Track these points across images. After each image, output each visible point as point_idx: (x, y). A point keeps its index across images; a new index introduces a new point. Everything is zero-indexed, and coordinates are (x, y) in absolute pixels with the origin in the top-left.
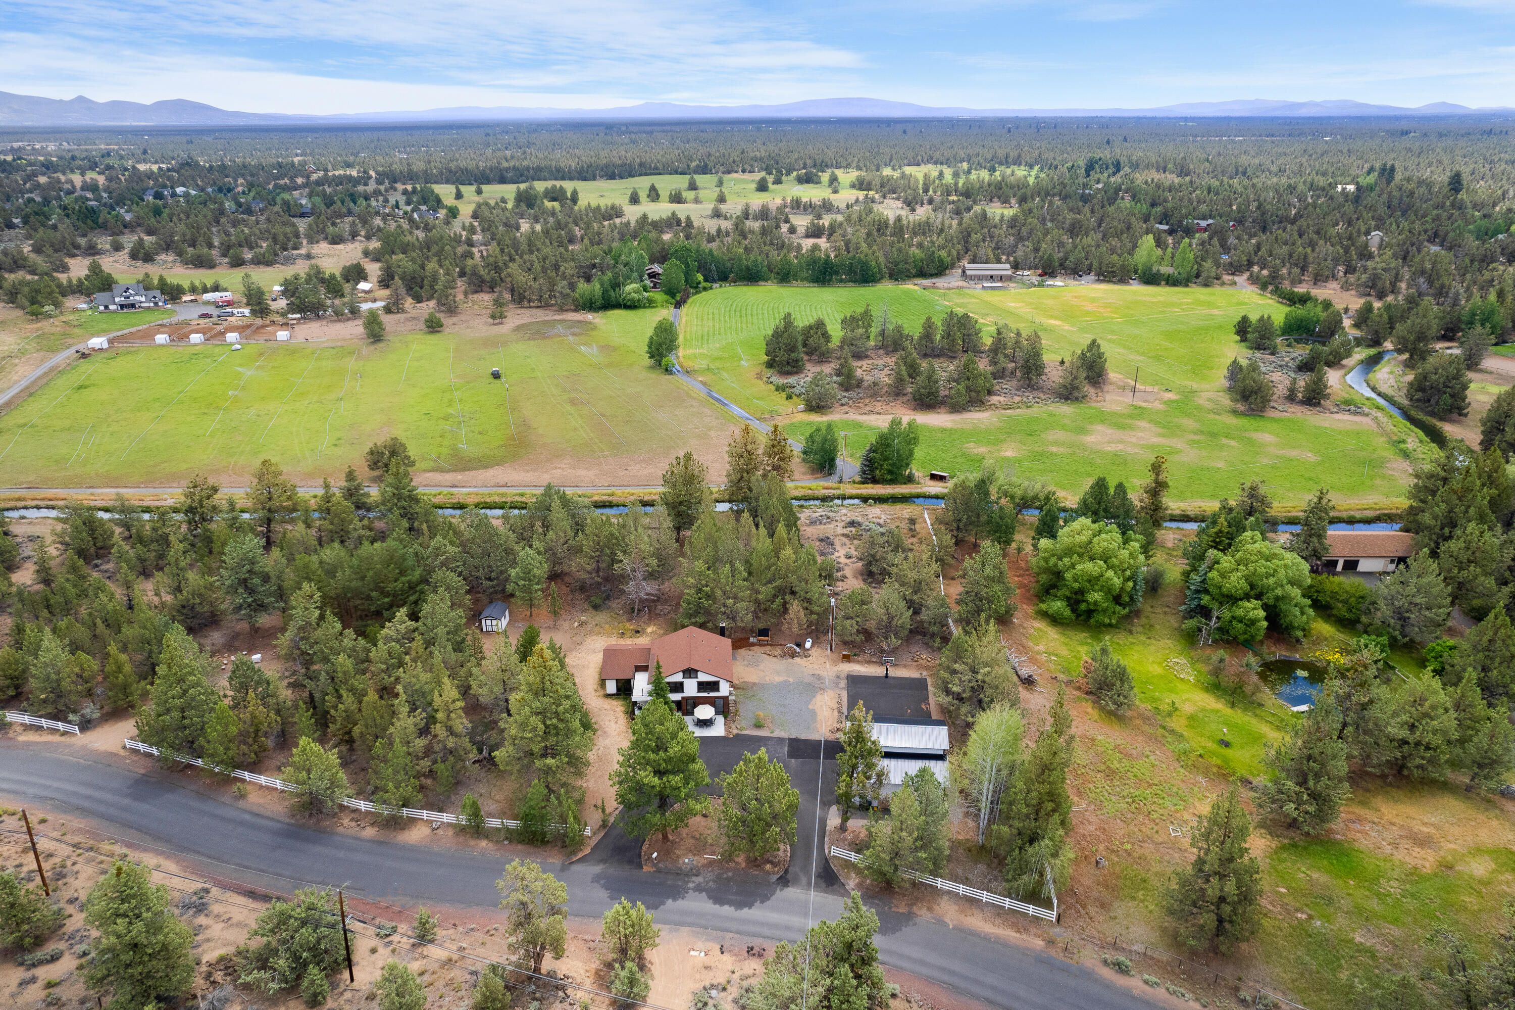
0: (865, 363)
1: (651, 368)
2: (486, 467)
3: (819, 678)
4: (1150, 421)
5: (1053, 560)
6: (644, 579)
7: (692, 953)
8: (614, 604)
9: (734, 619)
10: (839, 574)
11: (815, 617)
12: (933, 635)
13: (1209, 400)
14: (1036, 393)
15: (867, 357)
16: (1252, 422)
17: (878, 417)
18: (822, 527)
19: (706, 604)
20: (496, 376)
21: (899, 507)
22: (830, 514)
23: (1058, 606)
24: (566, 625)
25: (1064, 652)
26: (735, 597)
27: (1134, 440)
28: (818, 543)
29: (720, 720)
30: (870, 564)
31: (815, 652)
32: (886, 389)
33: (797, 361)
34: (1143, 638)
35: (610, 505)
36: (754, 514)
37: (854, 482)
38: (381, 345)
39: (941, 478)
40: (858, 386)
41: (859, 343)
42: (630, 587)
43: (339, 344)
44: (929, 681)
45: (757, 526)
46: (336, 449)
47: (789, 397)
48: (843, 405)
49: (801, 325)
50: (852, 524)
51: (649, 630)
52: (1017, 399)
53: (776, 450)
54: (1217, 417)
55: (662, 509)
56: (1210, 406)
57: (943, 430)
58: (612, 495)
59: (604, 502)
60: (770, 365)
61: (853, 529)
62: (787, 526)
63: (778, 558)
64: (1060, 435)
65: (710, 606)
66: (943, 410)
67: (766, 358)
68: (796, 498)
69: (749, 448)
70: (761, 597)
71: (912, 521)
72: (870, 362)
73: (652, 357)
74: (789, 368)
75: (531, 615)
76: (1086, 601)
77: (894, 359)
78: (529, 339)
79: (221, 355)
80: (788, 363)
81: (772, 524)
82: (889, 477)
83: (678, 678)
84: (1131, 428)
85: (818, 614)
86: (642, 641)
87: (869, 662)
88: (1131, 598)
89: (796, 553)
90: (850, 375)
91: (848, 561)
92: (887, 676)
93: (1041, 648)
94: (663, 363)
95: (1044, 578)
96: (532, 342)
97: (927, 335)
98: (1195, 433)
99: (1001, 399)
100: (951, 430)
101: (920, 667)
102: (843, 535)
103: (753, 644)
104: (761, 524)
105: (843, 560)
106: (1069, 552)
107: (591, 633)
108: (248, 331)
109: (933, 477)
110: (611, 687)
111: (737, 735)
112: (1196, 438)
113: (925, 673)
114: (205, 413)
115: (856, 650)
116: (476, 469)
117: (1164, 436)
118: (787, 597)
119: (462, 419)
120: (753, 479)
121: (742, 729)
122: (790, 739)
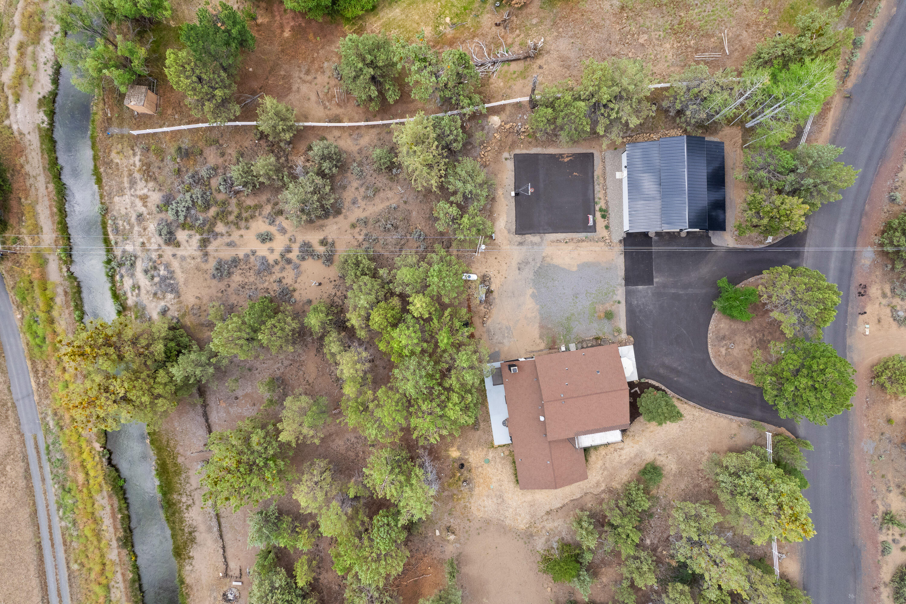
3: (525, 263)
7: (867, 333)
31: (481, 269)
111: (628, 333)
113: (506, 155)
121: (619, 331)
122: (626, 285)
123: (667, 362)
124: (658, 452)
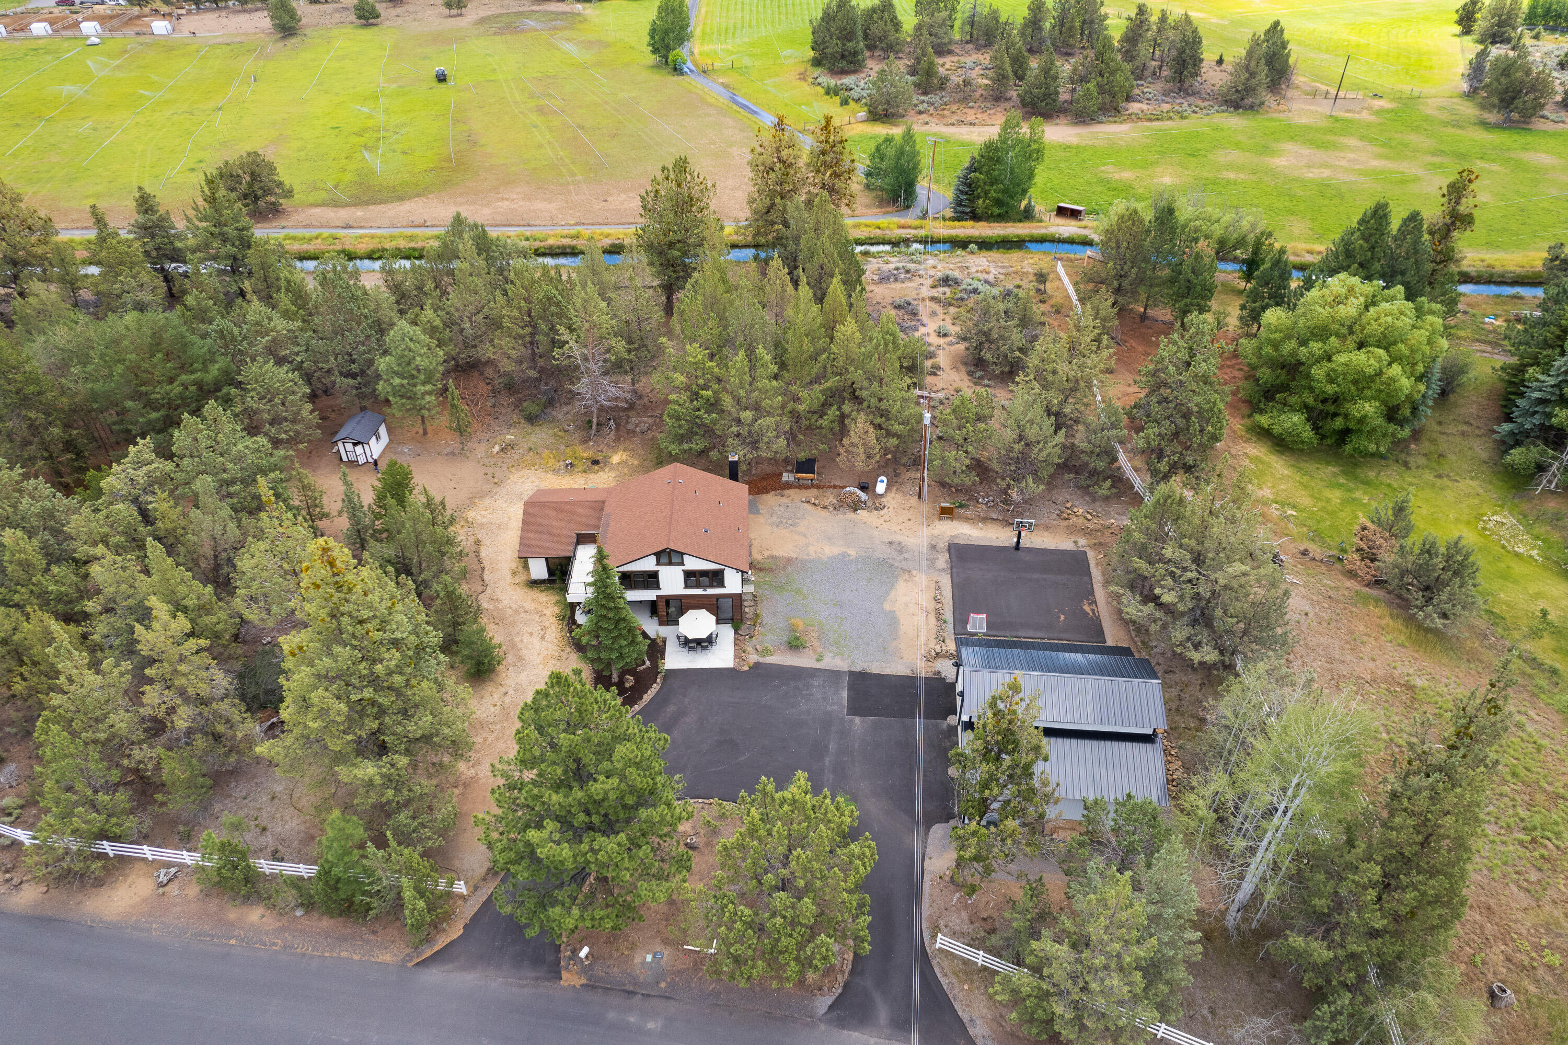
0: (948, 61)
1: (656, 67)
2: (401, 199)
3: (900, 548)
4: (1362, 138)
5: (1290, 346)
6: (606, 373)
8: (559, 413)
9: (754, 445)
10: (928, 363)
11: (893, 441)
12: (1094, 473)
13: (1441, 108)
14: (1191, 99)
15: (950, 52)
16: (1516, 137)
17: (972, 128)
18: (898, 286)
19: (707, 418)
20: (442, 78)
21: (1015, 256)
22: (911, 266)
23: (1293, 421)
24: (480, 449)
25: (1305, 500)
26: (757, 408)
27: (1343, 163)
28: (893, 312)
29: (727, 634)
30: (979, 347)
31: (893, 501)
32: (980, 91)
33: (855, 54)
34: (1429, 476)
35: (573, 252)
36: (792, 263)
37: (944, 219)
38: (294, 40)
39: (1074, 214)
40: (941, 88)
41: (941, 33)
42: (583, 386)
43: (238, 39)
44: (1091, 555)
45: (796, 283)
46: (192, 175)
47: (845, 102)
48: (920, 113)
49: (862, 7)
50: (946, 281)
51: (616, 459)
52: (1166, 107)
53: (828, 158)
54: (1459, 131)
55: (641, 258)
56: (1445, 117)
57: (1067, 148)
58: (577, 237)
59: (564, 247)
60: (817, 62)
61: (947, 289)
62: (845, 283)
63: (832, 338)
64: (1235, 156)
65: (714, 422)
66: (1062, 120)
67: (811, 54)
68: (859, 243)
69: (784, 154)
70: (801, 408)
71: (1041, 277)
72: (955, 59)
73: (654, 52)
74: (843, 64)
75: (425, 433)
76: (1346, 416)
77: (987, 56)
78: (495, 34)
79: (68, 51)
80: (843, 57)
81: (820, 280)
82: (997, 211)
83: (649, 564)
84: (1335, 146)
85: (899, 437)
86: (602, 480)
87: (985, 520)
88: (1414, 410)
89: (862, 329)
90: (930, 72)
91: (941, 341)
92: (1017, 547)
93: (1266, 493)
94: (671, 58)
95: (1265, 374)
96: (498, 38)
97: (1034, 22)
98: (1434, 154)
99: (1144, 106)
100: (1077, 147)
101: (1072, 530)
102: (933, 299)
103: (788, 486)
104: (803, 279)
105: (934, 340)
106: (1321, 332)
107: (518, 465)
108: (115, 22)
109: (1062, 212)
110: (539, 570)
111: (757, 665)
112: (1437, 160)
113: (1082, 542)
114: (17, 125)
115: (962, 499)
116: (385, 202)
117: (1387, 158)
118: (846, 408)
119: (383, 134)
120: (790, 207)
121: (766, 652)
122: (852, 674)
123: (687, 720)
124: (511, 692)
